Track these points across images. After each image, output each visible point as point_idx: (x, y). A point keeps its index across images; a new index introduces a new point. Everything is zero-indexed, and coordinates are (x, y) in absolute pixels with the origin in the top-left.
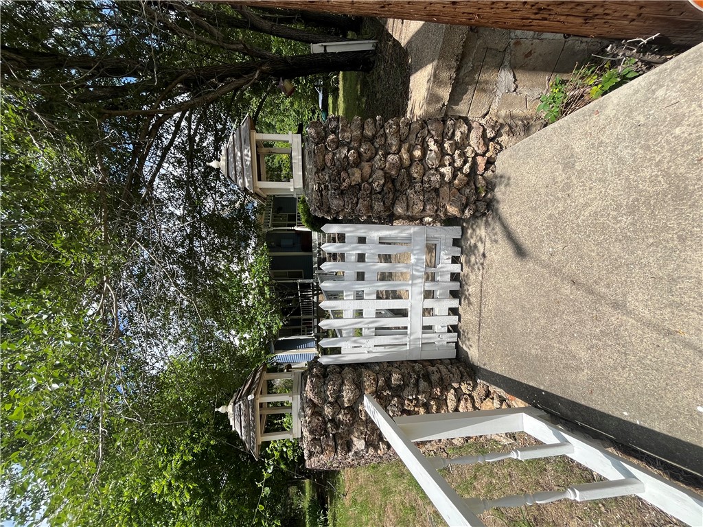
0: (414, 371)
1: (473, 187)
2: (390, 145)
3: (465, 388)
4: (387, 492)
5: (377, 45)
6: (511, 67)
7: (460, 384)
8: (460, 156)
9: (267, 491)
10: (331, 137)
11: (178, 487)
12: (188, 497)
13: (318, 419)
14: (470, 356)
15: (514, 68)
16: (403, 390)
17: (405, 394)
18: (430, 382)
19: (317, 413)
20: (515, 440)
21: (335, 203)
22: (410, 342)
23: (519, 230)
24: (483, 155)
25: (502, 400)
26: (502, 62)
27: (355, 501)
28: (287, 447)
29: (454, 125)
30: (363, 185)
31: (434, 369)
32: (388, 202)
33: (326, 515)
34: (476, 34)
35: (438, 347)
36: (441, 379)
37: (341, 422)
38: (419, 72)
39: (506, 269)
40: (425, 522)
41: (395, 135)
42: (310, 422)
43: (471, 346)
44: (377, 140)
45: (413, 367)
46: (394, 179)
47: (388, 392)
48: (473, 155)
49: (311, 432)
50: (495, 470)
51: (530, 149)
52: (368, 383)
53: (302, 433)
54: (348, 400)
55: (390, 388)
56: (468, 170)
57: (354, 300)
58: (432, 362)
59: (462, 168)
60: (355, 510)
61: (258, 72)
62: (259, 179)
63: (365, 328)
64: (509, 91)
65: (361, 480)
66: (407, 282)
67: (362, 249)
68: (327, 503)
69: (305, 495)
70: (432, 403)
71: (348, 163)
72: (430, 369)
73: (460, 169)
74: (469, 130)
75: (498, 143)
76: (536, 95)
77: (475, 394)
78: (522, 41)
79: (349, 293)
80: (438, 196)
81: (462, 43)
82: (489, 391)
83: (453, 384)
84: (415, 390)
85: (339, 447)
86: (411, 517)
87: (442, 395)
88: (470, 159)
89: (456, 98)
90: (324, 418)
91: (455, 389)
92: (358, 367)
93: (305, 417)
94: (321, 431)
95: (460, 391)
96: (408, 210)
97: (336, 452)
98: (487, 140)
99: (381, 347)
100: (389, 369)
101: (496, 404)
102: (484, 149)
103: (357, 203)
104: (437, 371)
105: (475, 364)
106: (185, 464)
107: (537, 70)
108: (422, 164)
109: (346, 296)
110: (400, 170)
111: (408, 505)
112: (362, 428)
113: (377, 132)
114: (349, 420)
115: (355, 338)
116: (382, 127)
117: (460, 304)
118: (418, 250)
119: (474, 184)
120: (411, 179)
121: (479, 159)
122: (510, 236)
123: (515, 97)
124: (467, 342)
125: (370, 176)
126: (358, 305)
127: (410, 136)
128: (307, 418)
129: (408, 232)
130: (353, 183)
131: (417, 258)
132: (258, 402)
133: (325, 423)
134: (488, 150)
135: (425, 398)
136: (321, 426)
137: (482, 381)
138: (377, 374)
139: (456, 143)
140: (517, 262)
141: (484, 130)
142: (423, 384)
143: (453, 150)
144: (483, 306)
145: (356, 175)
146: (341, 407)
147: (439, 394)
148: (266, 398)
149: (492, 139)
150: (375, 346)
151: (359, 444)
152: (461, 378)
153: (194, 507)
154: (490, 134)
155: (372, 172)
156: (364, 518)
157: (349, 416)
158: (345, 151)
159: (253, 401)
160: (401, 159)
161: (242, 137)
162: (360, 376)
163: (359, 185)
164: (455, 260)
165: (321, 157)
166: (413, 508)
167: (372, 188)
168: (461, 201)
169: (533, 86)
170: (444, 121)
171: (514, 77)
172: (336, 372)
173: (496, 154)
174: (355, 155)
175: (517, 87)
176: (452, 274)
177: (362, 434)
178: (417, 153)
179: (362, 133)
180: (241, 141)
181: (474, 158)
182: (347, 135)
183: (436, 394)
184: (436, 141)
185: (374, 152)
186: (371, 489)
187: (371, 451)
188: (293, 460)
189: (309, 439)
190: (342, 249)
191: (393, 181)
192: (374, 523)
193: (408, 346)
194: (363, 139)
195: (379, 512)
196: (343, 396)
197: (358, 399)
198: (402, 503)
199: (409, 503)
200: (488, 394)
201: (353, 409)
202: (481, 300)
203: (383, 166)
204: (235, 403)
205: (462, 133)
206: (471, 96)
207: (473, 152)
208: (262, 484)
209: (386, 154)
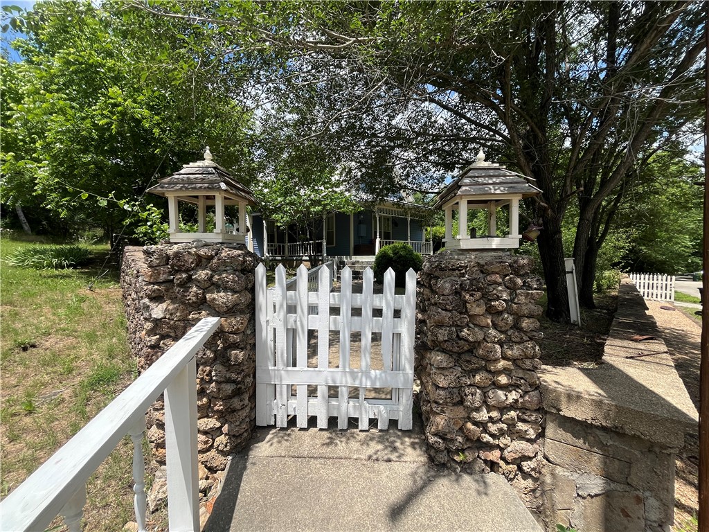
0: (245, 377)
1: (465, 447)
2: (511, 348)
3: (221, 440)
4: (92, 338)
5: (576, 325)
6: (609, 491)
7: (226, 434)
8: (501, 430)
9: (103, 203)
10: (519, 281)
11: (113, 113)
12: (100, 123)
13: (192, 263)
14: (260, 444)
15: (607, 495)
16: (223, 364)
17: (218, 367)
18: (230, 397)
19: (200, 261)
20: (153, 512)
21: (445, 285)
22: (278, 370)
23: (422, 509)
24: (503, 458)
25: (205, 492)
26: (614, 481)
27: (83, 300)
28: (151, 226)
29: (535, 422)
30: (465, 316)
31: (246, 402)
32: (447, 346)
33: (68, 267)
34: (646, 450)
35: (270, 404)
36: (234, 411)
37: (187, 289)
38: (589, 380)
39: (372, 493)
40: (51, 386)
41: (523, 354)
42: (189, 253)
43: (271, 445)
44: (517, 333)
45: (249, 375)
46: (472, 353)
47: (221, 345)
48: (502, 445)
49: (177, 254)
50: (113, 483)
51: (522, 522)
52: (234, 323)
53: (176, 243)
54: (214, 298)
55: (226, 349)
56: (485, 440)
57: (330, 304)
58: (253, 397)
59: (486, 432)
60: (72, 300)
61: (546, 205)
62: (469, 202)
63: (296, 317)
64: (579, 488)
65: (107, 308)
66: (347, 366)
67: (388, 313)
68: (82, 269)
69: (93, 244)
70: (205, 400)
71: (491, 300)
72: (246, 396)
73: (485, 430)
74: (529, 440)
75: (516, 475)
76: (574, 522)
77: (213, 453)
78: (641, 506)
79: (337, 299)
80: (454, 405)
81: (638, 433)
82: (216, 472)
83: (226, 425)
84: (222, 379)
85: (156, 287)
86: (59, 369)
87: (214, 412)
88: (496, 442)
89: (568, 425)
90: (193, 269)
91: (221, 427)
92: (250, 309)
93: (195, 247)
94: (177, 266)
95: (218, 434)
96: (438, 368)
97: (150, 283)
98: (518, 462)
99: (272, 336)
100: (248, 347)
101: (202, 484)
102: (510, 459)
103: (446, 310)
104: (244, 405)
105: (251, 453)
106: (138, 122)
107: (606, 524)
108: (490, 385)
109: (334, 295)
110: (483, 359)
111: (75, 364)
112: (178, 314)
113: (525, 332)
114: (190, 299)
115: (285, 306)
116: (531, 339)
117: (321, 430)
118: (386, 378)
119: (469, 447)
120: (474, 372)
121: (497, 453)
122: (412, 497)
123: (571, 496)
124: (276, 440)
125: (476, 325)
126: (324, 309)
127: (520, 371)
128: (195, 250)
129: (407, 366)
130: (468, 306)
131: (376, 377)
132: (217, 194)
133: (187, 271)
134: (507, 463)
135: (212, 391)
136: (184, 265)
137: (229, 462)
138: (243, 332)
139: (514, 426)
140: (382, 510)
141: (530, 459)
142: (229, 388)
143: (506, 422)
144: (322, 461)
145: (478, 309)
146: (206, 290)
147: (216, 408)
148: (221, 204)
149: (520, 469)
150: (275, 329)
151: (158, 311)
152: (234, 436)
153: (90, 129)
154: (526, 466)
155: (481, 327)
156: (61, 311)
157: (194, 299)
158: (505, 296)
159: (219, 189)
160: (497, 360)
161: (516, 185)
162: (242, 312)
163: (467, 312)
164: (373, 422)
165: (497, 270)
166: (70, 371)
167: (463, 327)
168: (450, 432)
169: (585, 518)
170: (539, 410)
171: (596, 495)
172: (247, 284)
173: (503, 474)
174: (500, 308)
175: (584, 498)
176: (356, 420)
177: (171, 314)
178: (503, 379)
179: (524, 316)
180: (511, 183)
181: (498, 446)
182: (522, 299)
183: (215, 405)
184: (517, 401)
185: (503, 329)
186: (97, 320)
187: (149, 325)
188: (135, 233)
189: (169, 252)
190: (388, 292)
191: (470, 351)
192: (55, 324)
193: (273, 368)
194: (518, 317)
195: (67, 329)
196: (218, 292)
197: (214, 311)
198: (77, 358)
199: (77, 367)
200: (212, 470)
201: (202, 304)
202: (329, 458)
203: (489, 340)
204: (215, 168)
205: (526, 431)
206: (571, 443)
207: (506, 445)
208: (112, 198)
209: (501, 343)
